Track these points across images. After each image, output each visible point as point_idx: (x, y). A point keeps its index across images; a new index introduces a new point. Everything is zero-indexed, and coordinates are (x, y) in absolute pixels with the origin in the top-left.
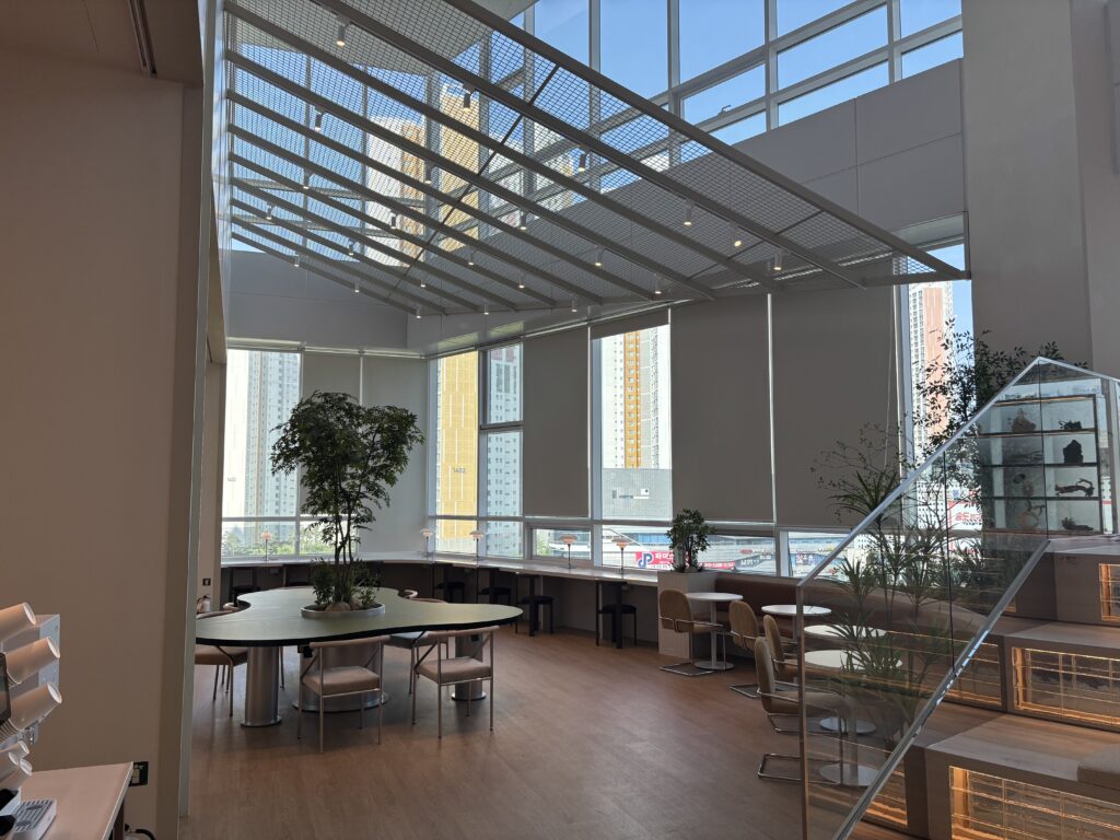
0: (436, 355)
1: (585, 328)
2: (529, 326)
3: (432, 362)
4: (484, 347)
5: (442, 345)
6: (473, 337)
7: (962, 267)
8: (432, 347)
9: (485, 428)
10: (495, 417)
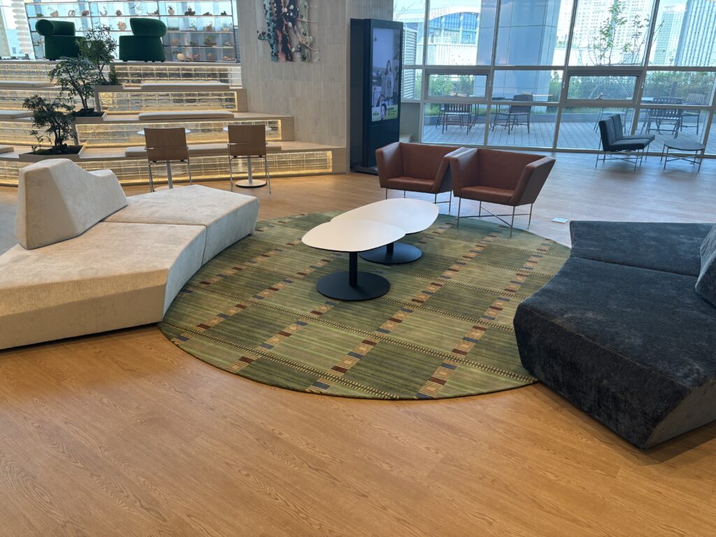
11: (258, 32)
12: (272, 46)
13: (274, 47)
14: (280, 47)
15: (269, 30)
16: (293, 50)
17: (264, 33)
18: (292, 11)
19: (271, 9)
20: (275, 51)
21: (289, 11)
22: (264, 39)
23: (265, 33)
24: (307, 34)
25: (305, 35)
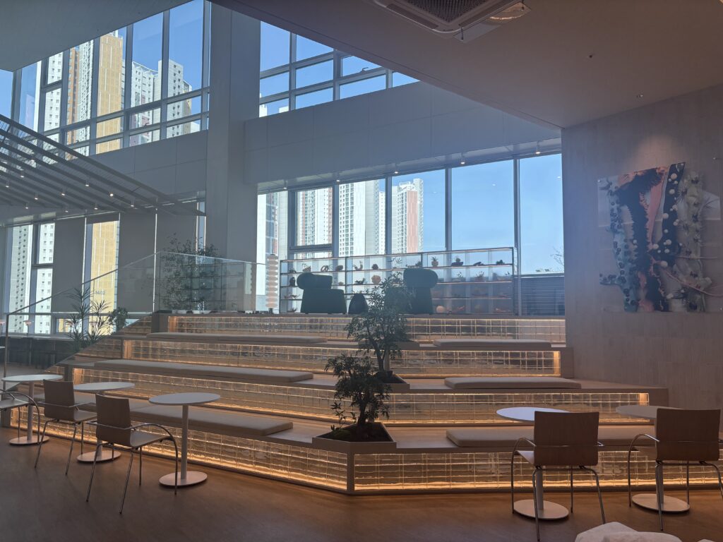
0: (12, 225)
1: (83, 219)
2: (58, 214)
3: (9, 229)
4: (37, 224)
5: (17, 220)
6: (31, 218)
7: (204, 212)
8: (10, 221)
9: (36, 266)
10: (41, 261)
11: (601, 275)
12: (626, 292)
13: (631, 293)
14: (642, 294)
15: (622, 273)
16: (670, 296)
17: (611, 277)
18: (668, 246)
19: (626, 247)
20: (632, 298)
21: (662, 247)
22: (612, 284)
23: (614, 277)
24: (700, 274)
25: (696, 276)
